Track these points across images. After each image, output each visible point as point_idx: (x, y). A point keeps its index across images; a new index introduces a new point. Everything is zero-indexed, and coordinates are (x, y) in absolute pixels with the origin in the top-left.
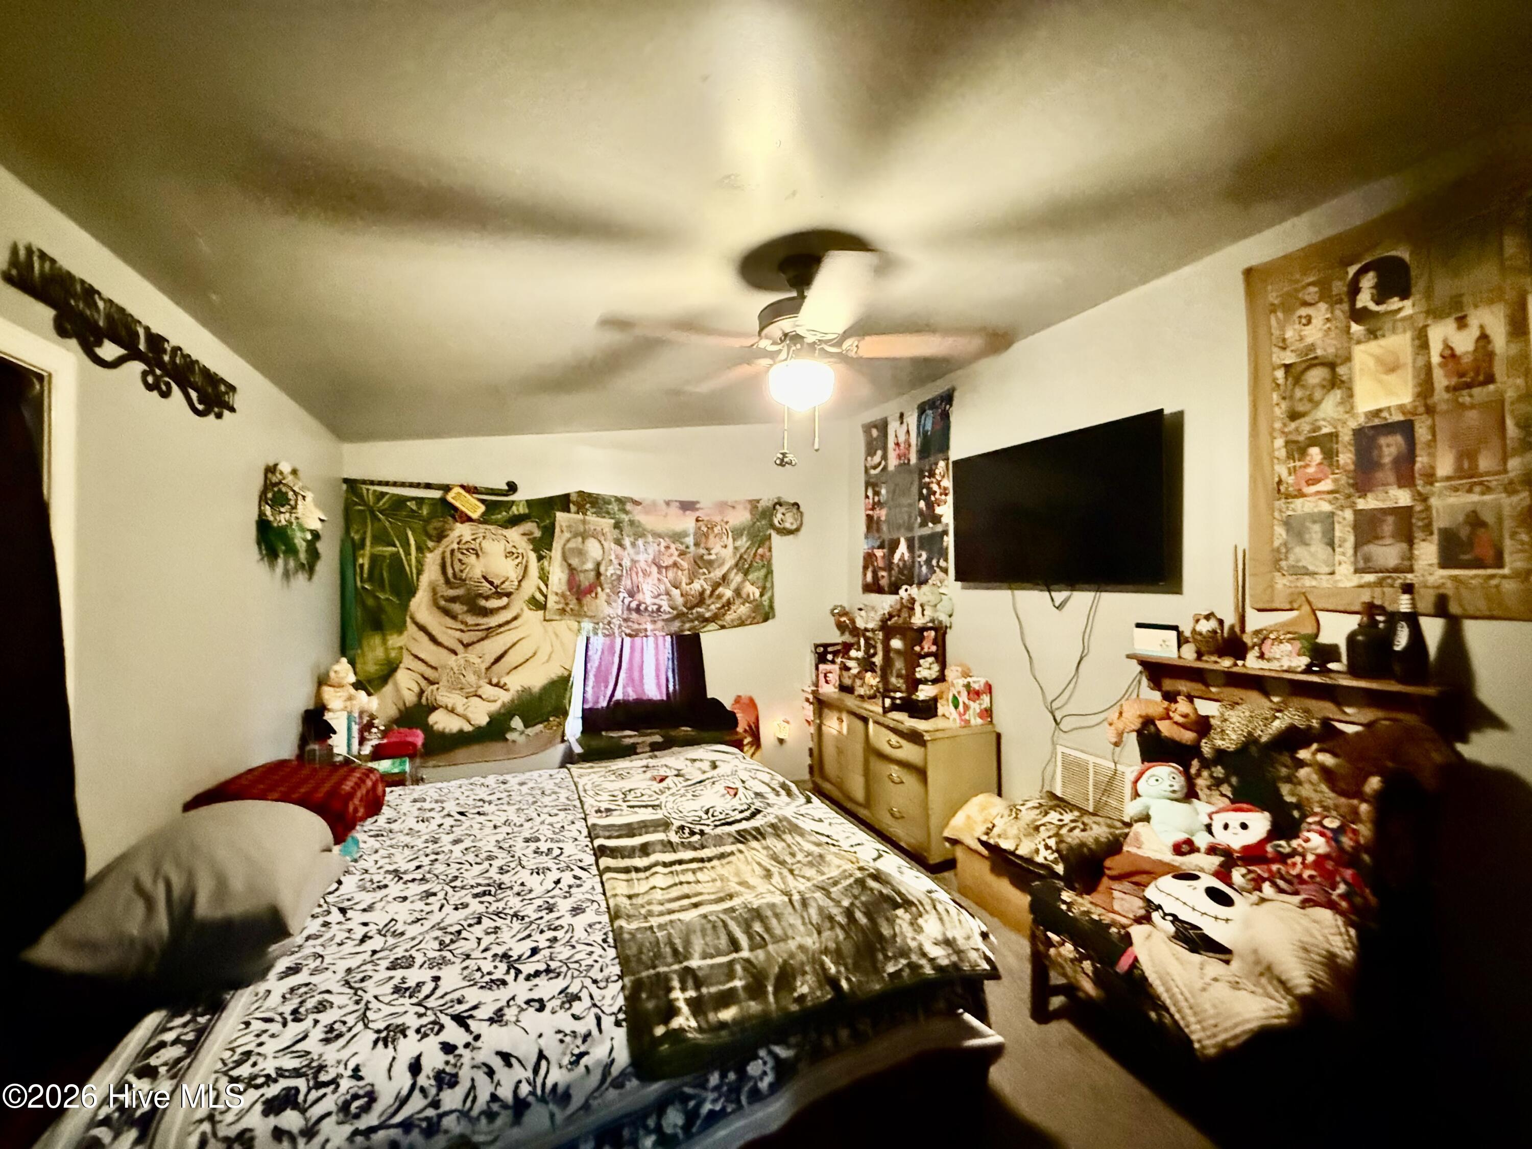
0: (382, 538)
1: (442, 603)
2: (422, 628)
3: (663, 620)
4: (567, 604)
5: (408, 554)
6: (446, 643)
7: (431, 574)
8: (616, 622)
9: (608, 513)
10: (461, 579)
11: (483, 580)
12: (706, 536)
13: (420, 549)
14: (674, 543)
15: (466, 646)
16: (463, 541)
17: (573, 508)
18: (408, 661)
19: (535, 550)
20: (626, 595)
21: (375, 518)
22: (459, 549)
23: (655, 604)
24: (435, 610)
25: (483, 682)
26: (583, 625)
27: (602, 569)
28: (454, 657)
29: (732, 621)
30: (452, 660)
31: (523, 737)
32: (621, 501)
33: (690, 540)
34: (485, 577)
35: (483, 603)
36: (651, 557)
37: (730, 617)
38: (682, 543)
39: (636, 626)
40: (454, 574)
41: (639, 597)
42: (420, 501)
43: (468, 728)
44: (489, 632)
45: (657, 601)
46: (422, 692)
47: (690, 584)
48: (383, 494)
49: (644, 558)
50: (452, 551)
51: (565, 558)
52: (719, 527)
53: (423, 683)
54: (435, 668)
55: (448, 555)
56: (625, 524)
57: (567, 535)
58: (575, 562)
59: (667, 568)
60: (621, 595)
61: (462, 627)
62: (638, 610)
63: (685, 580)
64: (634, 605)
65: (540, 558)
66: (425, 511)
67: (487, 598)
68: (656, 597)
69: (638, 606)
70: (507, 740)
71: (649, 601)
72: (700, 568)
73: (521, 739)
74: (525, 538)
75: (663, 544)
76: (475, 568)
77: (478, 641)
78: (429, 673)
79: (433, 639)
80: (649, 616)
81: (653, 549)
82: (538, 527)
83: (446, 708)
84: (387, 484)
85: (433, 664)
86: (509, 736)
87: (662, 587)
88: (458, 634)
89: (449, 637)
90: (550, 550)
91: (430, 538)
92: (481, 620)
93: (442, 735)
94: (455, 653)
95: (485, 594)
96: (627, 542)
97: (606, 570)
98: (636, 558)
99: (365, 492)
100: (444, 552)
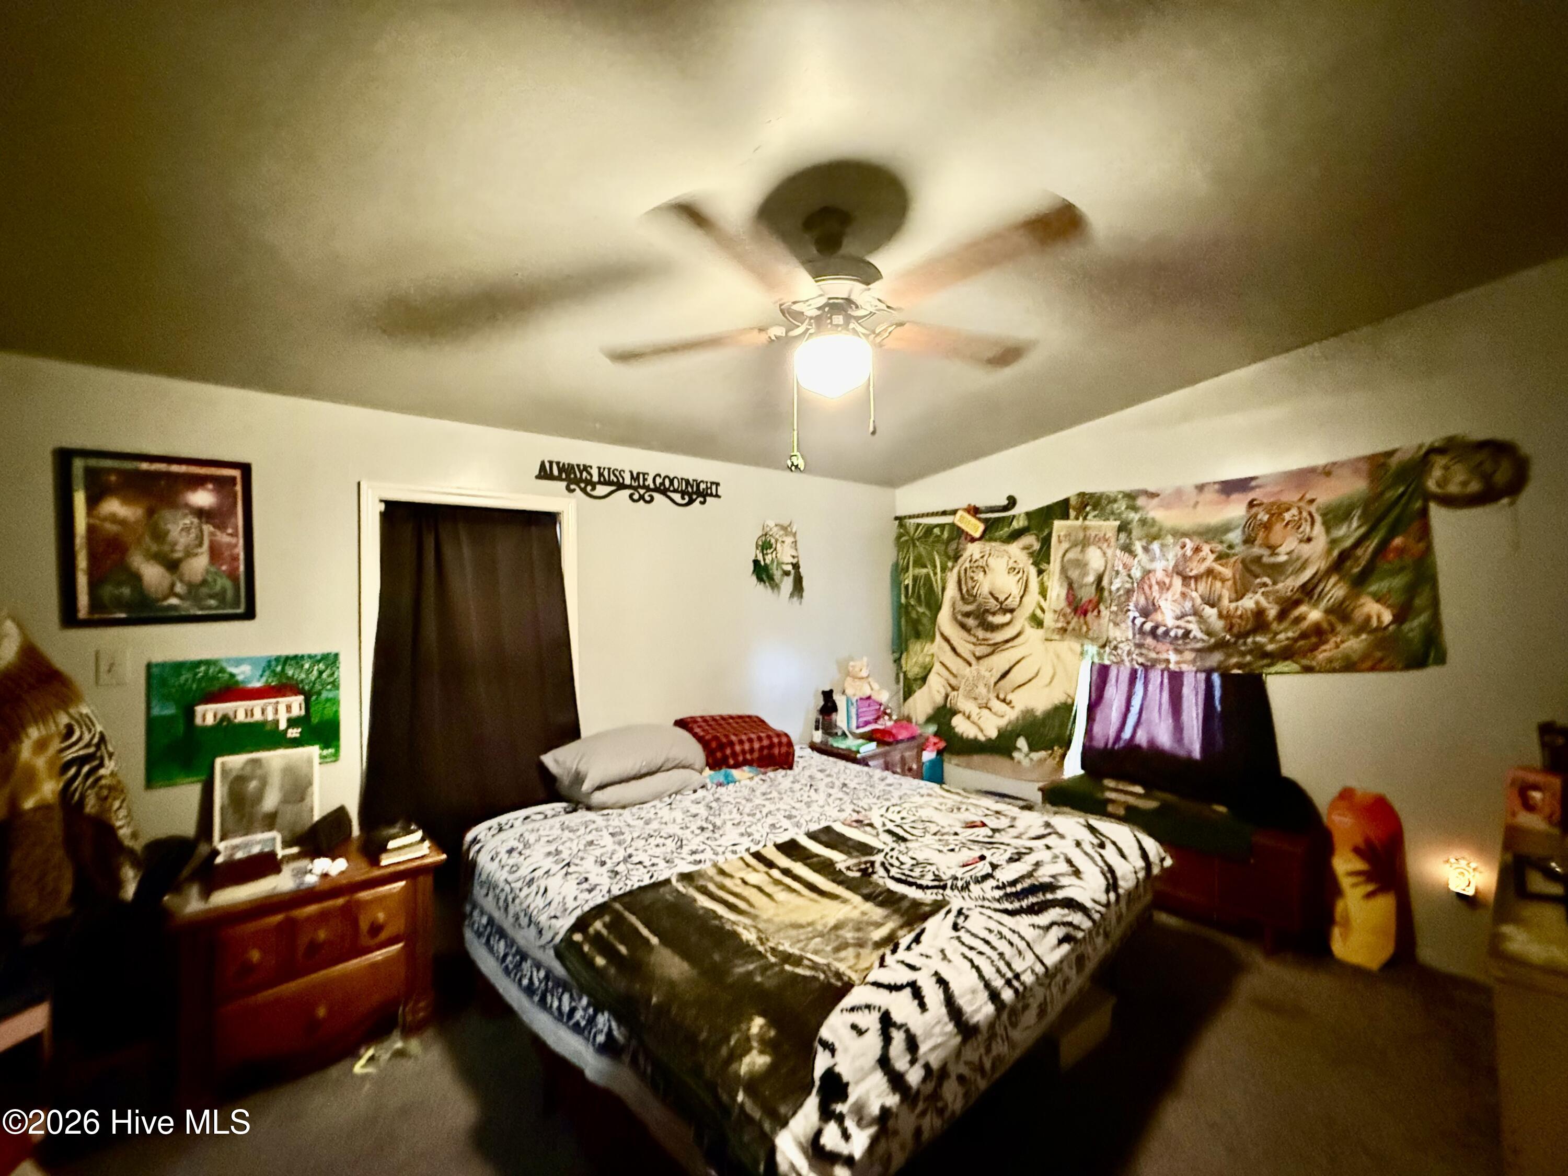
0: (919, 563)
1: (959, 617)
2: (947, 640)
3: (1193, 650)
4: (1068, 623)
5: (935, 574)
6: (963, 655)
7: (951, 592)
8: (1125, 647)
9: (1113, 513)
10: (972, 595)
11: (990, 596)
12: (1267, 526)
13: (944, 570)
14: (1206, 542)
15: (979, 658)
16: (974, 560)
17: (1072, 513)
18: (937, 667)
19: (1035, 564)
20: (1137, 614)
21: (914, 545)
22: (970, 567)
23: (1178, 627)
24: (954, 622)
25: (992, 696)
26: (1086, 647)
27: (1105, 583)
28: (968, 669)
29: (1330, 660)
30: (967, 671)
31: (1027, 760)
32: (1131, 496)
33: (1235, 537)
34: (991, 594)
35: (991, 618)
36: (1172, 564)
37: (1323, 654)
38: (1222, 542)
39: (1153, 655)
40: (968, 591)
41: (1158, 617)
42: (942, 527)
43: (982, 738)
44: (996, 648)
45: (1181, 623)
46: (947, 696)
47: (1237, 600)
48: (918, 525)
49: (1161, 566)
50: (966, 570)
51: (1064, 570)
52: (1294, 511)
53: (949, 689)
54: (955, 676)
55: (962, 572)
56: (1135, 523)
57: (1065, 545)
58: (1074, 574)
59: (1197, 578)
60: (1131, 614)
61: (974, 640)
62: (1153, 632)
63: (1226, 595)
64: (1148, 626)
65: (1040, 572)
66: (946, 535)
67: (994, 614)
68: (1178, 618)
69: (1155, 628)
70: (1012, 758)
71: (1170, 622)
72: (1257, 577)
73: (1026, 762)
74: (1026, 551)
75: (1190, 545)
76: (984, 585)
77: (988, 655)
78: (953, 681)
79: (954, 649)
80: (1171, 643)
81: (1173, 554)
82: (1038, 540)
83: (964, 714)
84: (923, 516)
85: (955, 672)
86: (1016, 755)
87: (1188, 605)
88: (971, 647)
89: (965, 648)
90: (1049, 563)
91: (949, 558)
92: (988, 635)
93: (961, 739)
94: (970, 664)
95: (992, 610)
96: (1138, 546)
97: (1111, 583)
98: (1149, 566)
99: (908, 524)
100: (959, 573)
